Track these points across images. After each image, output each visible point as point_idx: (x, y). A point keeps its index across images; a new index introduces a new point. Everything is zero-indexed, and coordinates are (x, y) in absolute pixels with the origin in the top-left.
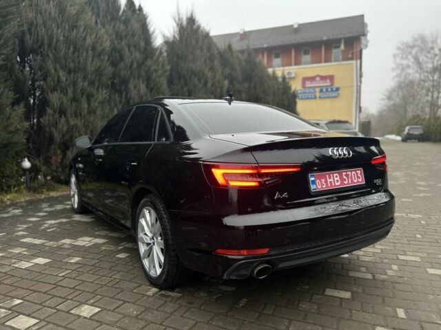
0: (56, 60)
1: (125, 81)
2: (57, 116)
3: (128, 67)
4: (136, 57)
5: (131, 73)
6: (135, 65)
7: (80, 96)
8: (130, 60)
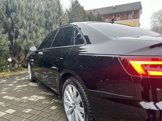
0: (22, 14)
1: (51, 25)
2: (22, 39)
3: (52, 19)
4: (55, 15)
5: (54, 21)
6: (55, 18)
7: (32, 30)
8: (53, 16)
